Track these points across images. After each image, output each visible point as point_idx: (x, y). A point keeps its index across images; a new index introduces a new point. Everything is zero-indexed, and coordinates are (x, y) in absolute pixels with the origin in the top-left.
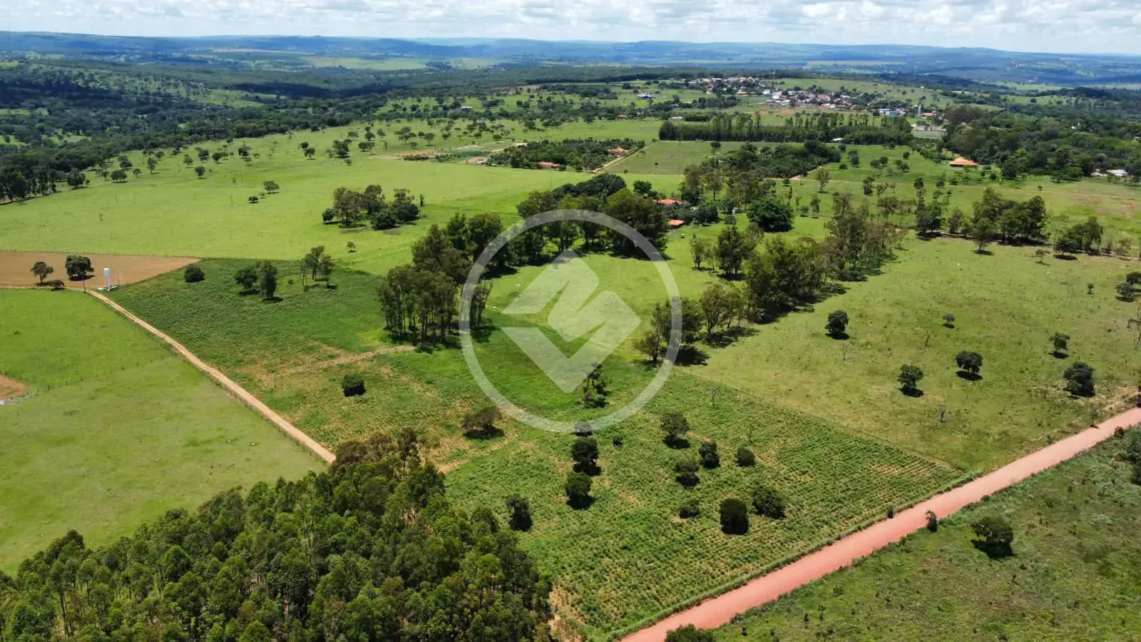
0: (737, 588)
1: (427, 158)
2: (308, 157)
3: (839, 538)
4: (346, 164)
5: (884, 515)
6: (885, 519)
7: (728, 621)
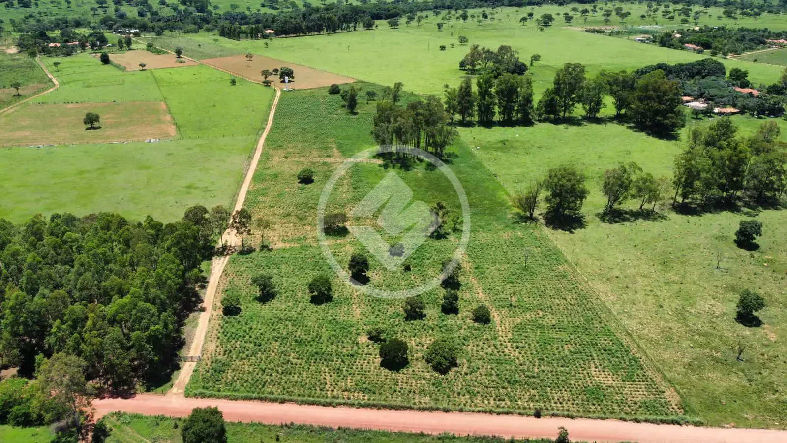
0: (324, 405)
1: (603, 32)
2: (522, 23)
3: (461, 411)
4: (539, 30)
5: (533, 412)
6: (528, 416)
7: (279, 424)
